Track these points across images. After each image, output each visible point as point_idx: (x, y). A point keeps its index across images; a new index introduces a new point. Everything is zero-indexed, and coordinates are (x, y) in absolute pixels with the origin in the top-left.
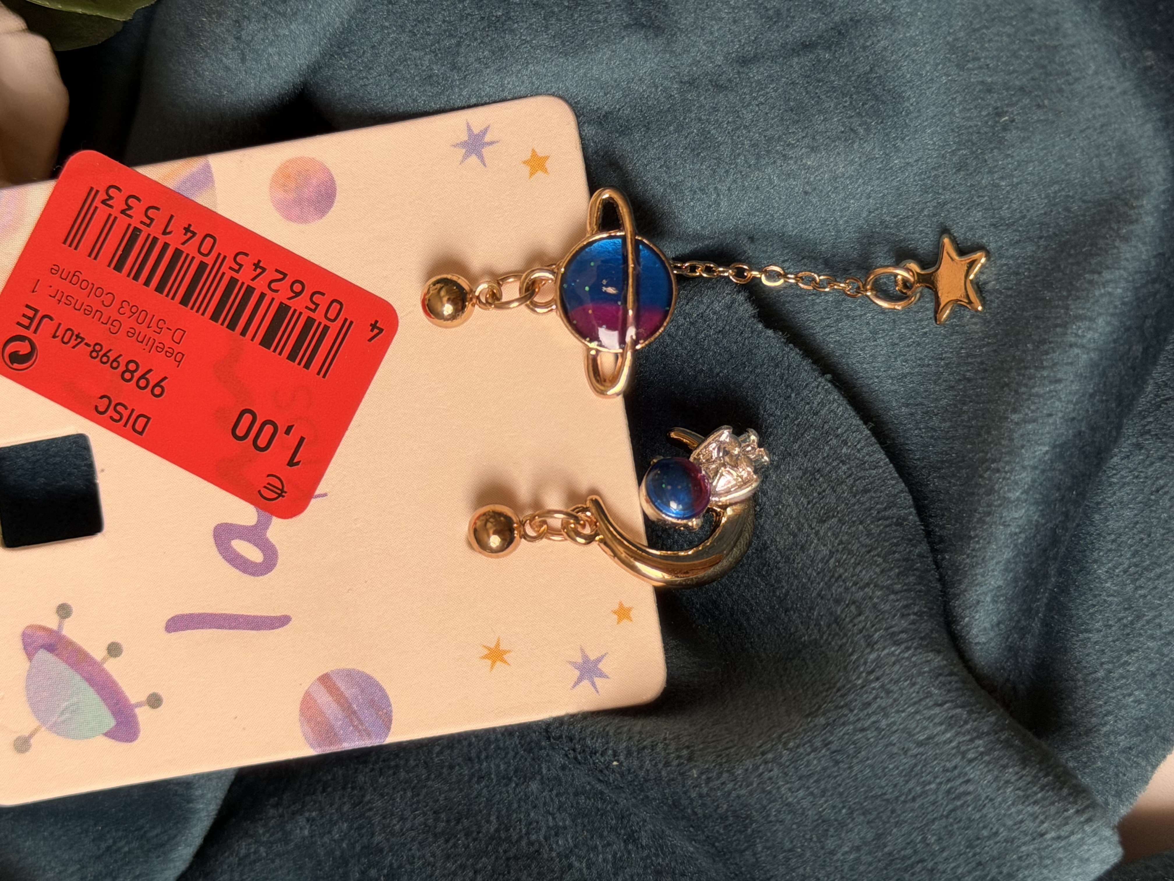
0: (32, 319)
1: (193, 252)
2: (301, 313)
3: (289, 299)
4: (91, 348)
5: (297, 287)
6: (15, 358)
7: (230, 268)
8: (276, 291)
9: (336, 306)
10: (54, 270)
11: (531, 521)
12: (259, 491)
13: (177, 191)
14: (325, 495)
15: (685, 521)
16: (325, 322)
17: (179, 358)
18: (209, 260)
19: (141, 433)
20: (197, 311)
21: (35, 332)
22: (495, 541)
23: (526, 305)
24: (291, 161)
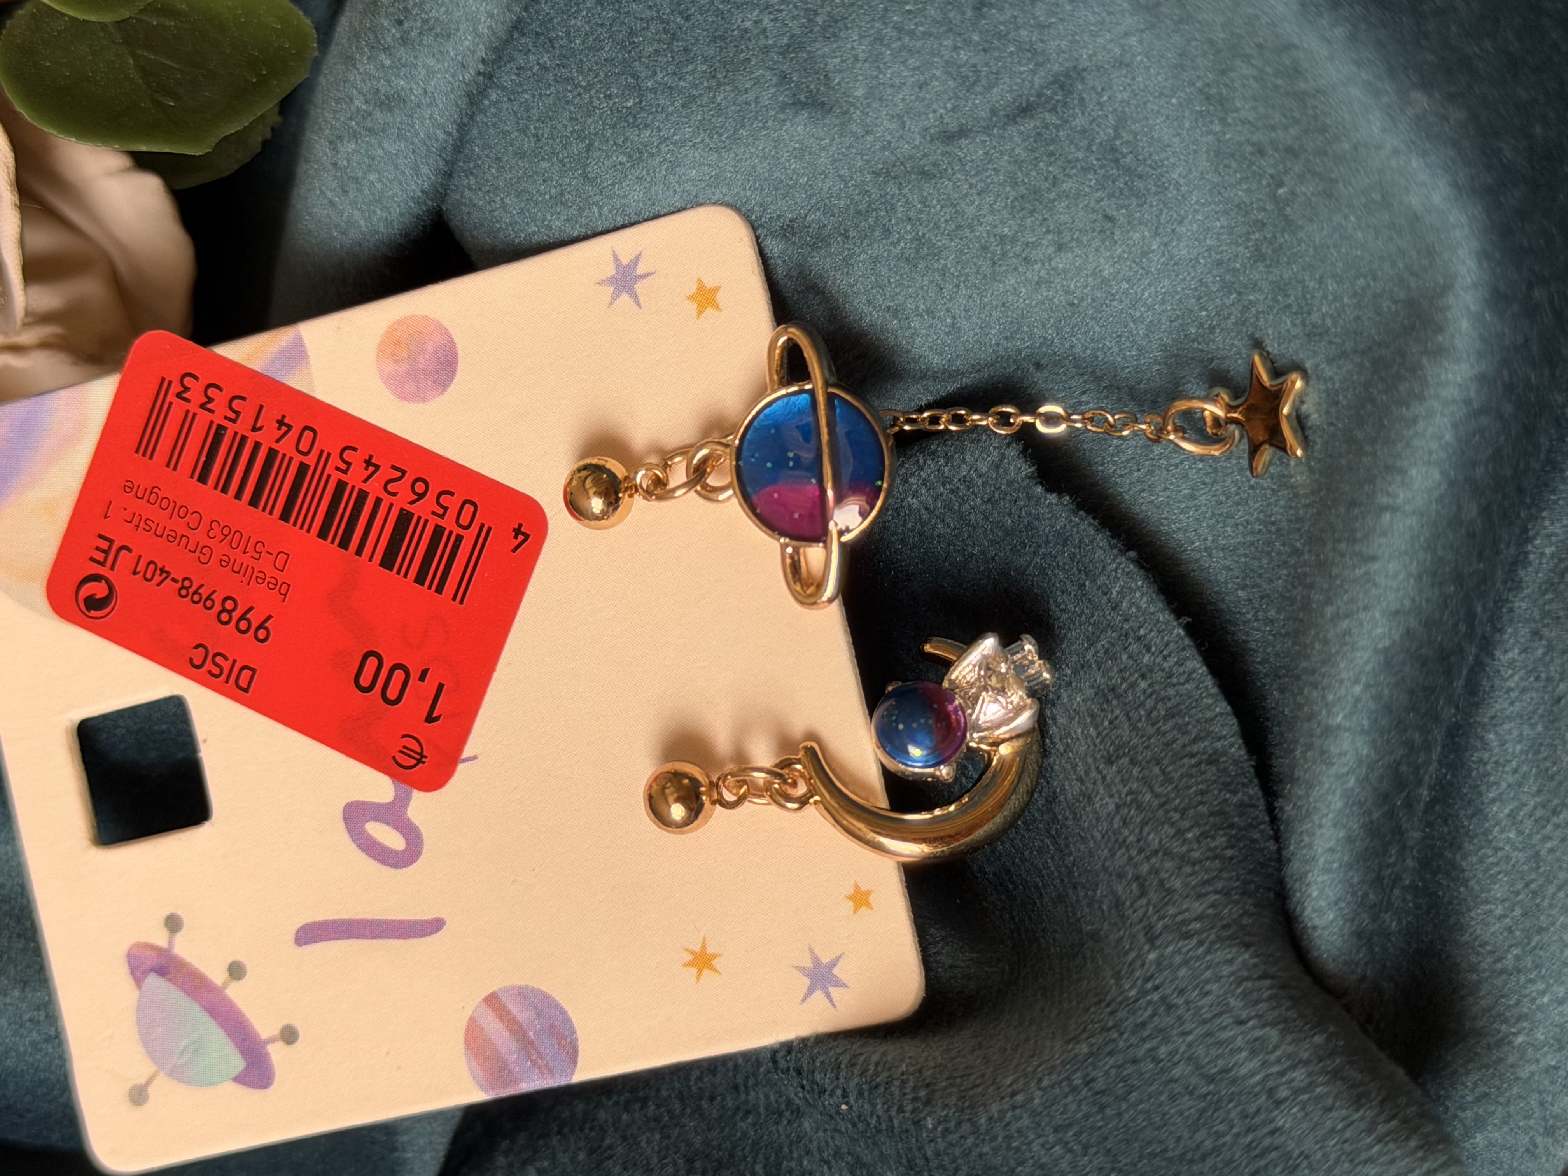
0: (106, 552)
1: (291, 452)
2: (426, 521)
3: (411, 503)
4: (179, 585)
5: (420, 487)
6: (92, 603)
7: (337, 469)
8: (394, 494)
9: (469, 508)
10: (128, 488)
11: (724, 782)
12: (394, 758)
13: (265, 373)
14: (475, 758)
15: (932, 770)
16: (457, 530)
17: (283, 590)
18: (310, 460)
19: (246, 690)
20: (301, 527)
21: (112, 568)
22: (678, 812)
23: (696, 491)
24: (400, 322)
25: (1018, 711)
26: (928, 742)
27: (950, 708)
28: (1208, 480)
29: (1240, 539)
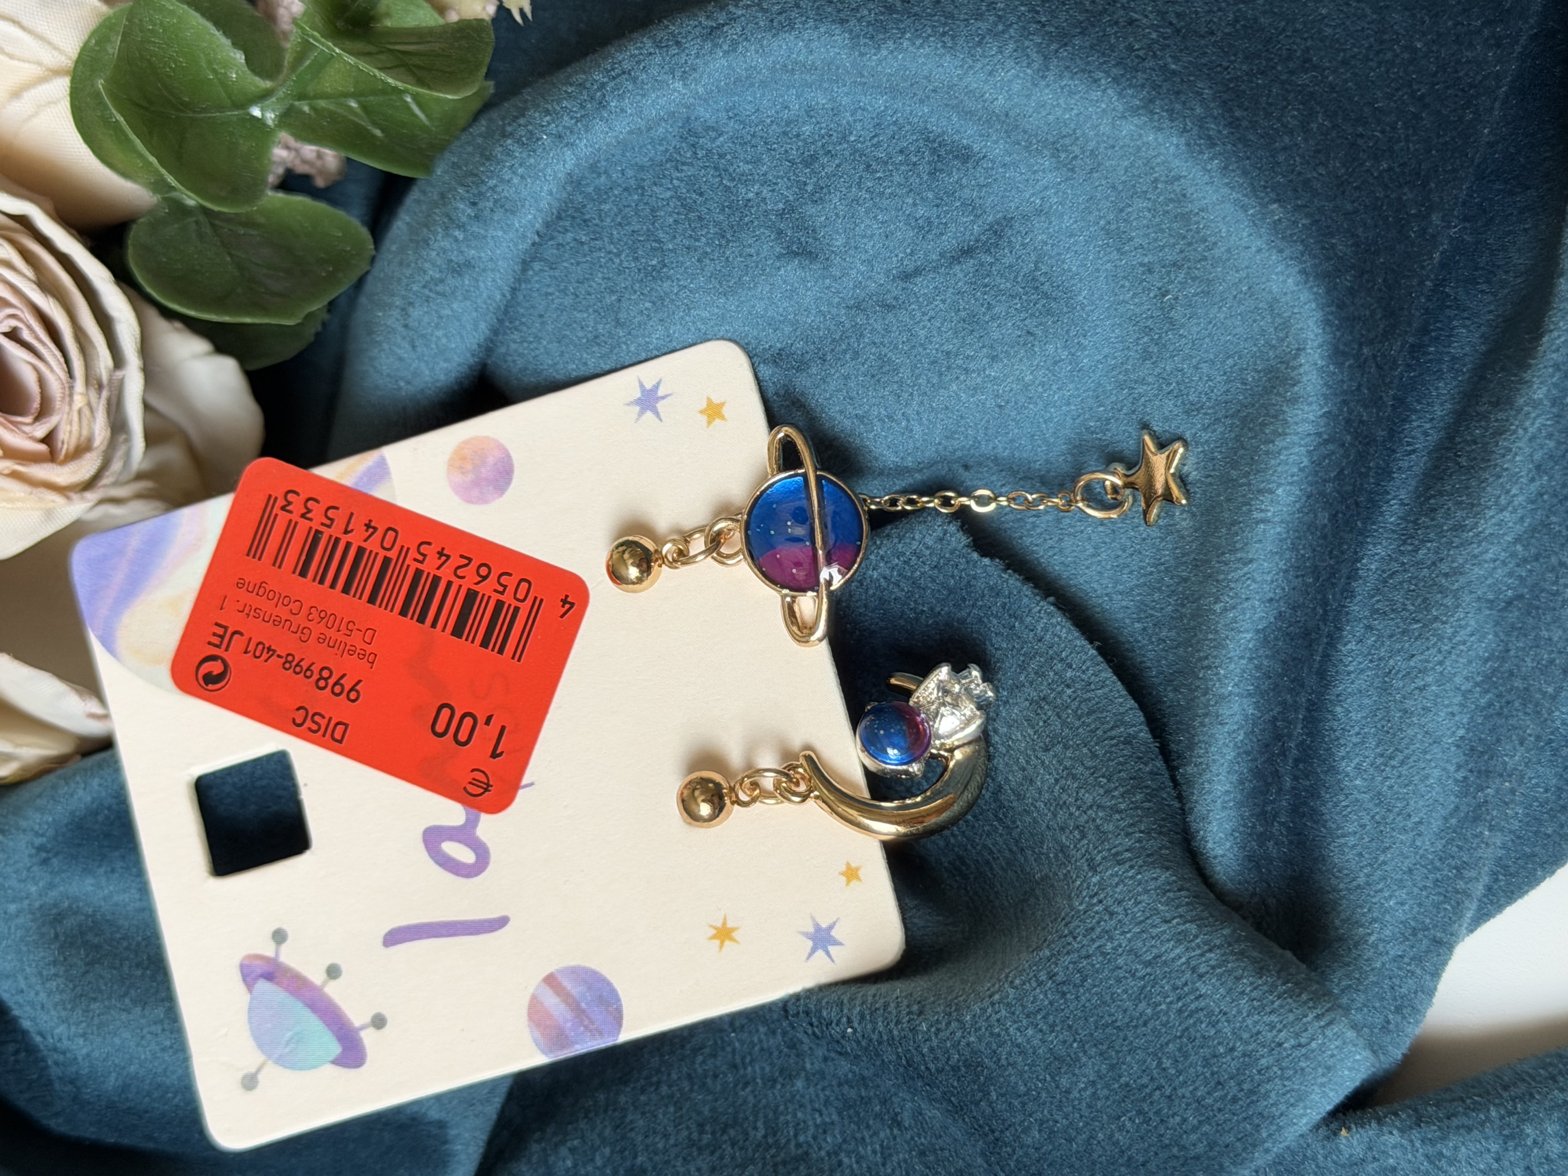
0: (222, 637)
1: (377, 549)
2: (489, 597)
3: (476, 584)
4: (283, 660)
5: (483, 571)
6: (210, 679)
7: (415, 560)
8: (463, 577)
9: (524, 585)
10: (240, 584)
11: (741, 785)
12: (465, 788)
13: (355, 487)
14: (532, 784)
15: (905, 767)
16: (515, 603)
17: (371, 659)
18: (393, 554)
19: (340, 742)
20: (386, 608)
21: (226, 650)
22: (705, 809)
23: (713, 558)
24: (466, 442)
25: (968, 722)
26: (903, 744)
27: (919, 719)
28: (1107, 540)
29: (1135, 582)
